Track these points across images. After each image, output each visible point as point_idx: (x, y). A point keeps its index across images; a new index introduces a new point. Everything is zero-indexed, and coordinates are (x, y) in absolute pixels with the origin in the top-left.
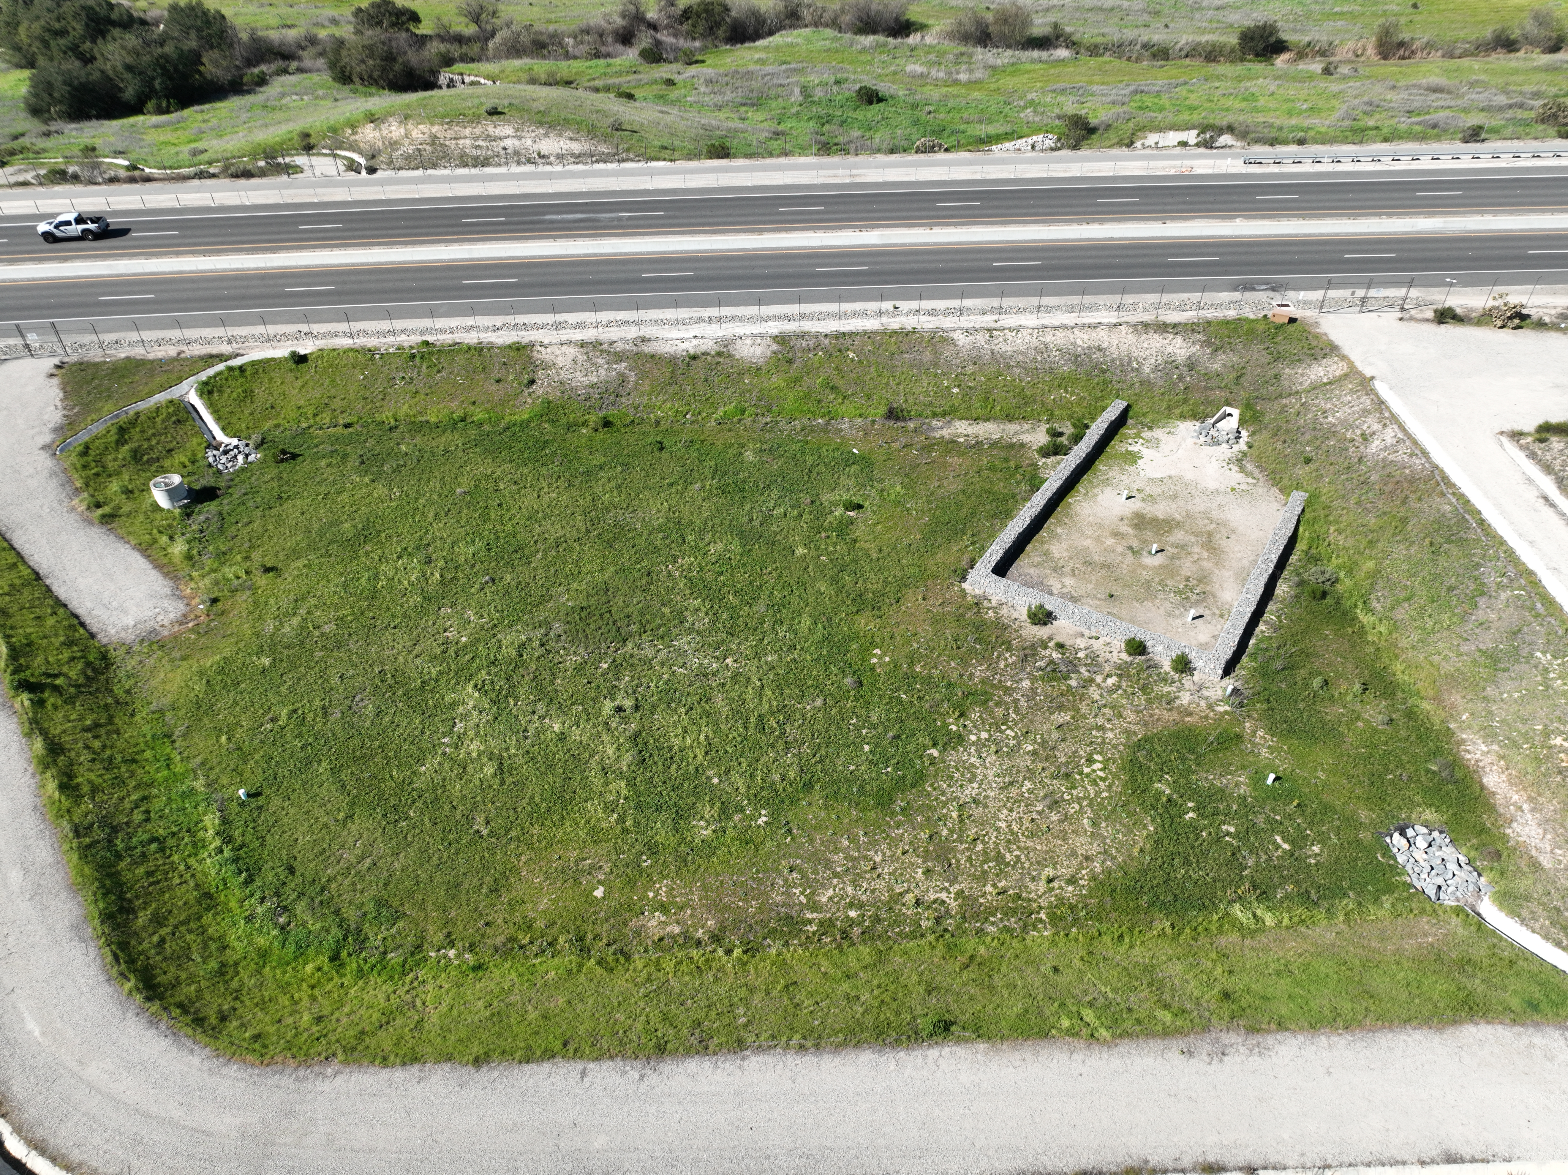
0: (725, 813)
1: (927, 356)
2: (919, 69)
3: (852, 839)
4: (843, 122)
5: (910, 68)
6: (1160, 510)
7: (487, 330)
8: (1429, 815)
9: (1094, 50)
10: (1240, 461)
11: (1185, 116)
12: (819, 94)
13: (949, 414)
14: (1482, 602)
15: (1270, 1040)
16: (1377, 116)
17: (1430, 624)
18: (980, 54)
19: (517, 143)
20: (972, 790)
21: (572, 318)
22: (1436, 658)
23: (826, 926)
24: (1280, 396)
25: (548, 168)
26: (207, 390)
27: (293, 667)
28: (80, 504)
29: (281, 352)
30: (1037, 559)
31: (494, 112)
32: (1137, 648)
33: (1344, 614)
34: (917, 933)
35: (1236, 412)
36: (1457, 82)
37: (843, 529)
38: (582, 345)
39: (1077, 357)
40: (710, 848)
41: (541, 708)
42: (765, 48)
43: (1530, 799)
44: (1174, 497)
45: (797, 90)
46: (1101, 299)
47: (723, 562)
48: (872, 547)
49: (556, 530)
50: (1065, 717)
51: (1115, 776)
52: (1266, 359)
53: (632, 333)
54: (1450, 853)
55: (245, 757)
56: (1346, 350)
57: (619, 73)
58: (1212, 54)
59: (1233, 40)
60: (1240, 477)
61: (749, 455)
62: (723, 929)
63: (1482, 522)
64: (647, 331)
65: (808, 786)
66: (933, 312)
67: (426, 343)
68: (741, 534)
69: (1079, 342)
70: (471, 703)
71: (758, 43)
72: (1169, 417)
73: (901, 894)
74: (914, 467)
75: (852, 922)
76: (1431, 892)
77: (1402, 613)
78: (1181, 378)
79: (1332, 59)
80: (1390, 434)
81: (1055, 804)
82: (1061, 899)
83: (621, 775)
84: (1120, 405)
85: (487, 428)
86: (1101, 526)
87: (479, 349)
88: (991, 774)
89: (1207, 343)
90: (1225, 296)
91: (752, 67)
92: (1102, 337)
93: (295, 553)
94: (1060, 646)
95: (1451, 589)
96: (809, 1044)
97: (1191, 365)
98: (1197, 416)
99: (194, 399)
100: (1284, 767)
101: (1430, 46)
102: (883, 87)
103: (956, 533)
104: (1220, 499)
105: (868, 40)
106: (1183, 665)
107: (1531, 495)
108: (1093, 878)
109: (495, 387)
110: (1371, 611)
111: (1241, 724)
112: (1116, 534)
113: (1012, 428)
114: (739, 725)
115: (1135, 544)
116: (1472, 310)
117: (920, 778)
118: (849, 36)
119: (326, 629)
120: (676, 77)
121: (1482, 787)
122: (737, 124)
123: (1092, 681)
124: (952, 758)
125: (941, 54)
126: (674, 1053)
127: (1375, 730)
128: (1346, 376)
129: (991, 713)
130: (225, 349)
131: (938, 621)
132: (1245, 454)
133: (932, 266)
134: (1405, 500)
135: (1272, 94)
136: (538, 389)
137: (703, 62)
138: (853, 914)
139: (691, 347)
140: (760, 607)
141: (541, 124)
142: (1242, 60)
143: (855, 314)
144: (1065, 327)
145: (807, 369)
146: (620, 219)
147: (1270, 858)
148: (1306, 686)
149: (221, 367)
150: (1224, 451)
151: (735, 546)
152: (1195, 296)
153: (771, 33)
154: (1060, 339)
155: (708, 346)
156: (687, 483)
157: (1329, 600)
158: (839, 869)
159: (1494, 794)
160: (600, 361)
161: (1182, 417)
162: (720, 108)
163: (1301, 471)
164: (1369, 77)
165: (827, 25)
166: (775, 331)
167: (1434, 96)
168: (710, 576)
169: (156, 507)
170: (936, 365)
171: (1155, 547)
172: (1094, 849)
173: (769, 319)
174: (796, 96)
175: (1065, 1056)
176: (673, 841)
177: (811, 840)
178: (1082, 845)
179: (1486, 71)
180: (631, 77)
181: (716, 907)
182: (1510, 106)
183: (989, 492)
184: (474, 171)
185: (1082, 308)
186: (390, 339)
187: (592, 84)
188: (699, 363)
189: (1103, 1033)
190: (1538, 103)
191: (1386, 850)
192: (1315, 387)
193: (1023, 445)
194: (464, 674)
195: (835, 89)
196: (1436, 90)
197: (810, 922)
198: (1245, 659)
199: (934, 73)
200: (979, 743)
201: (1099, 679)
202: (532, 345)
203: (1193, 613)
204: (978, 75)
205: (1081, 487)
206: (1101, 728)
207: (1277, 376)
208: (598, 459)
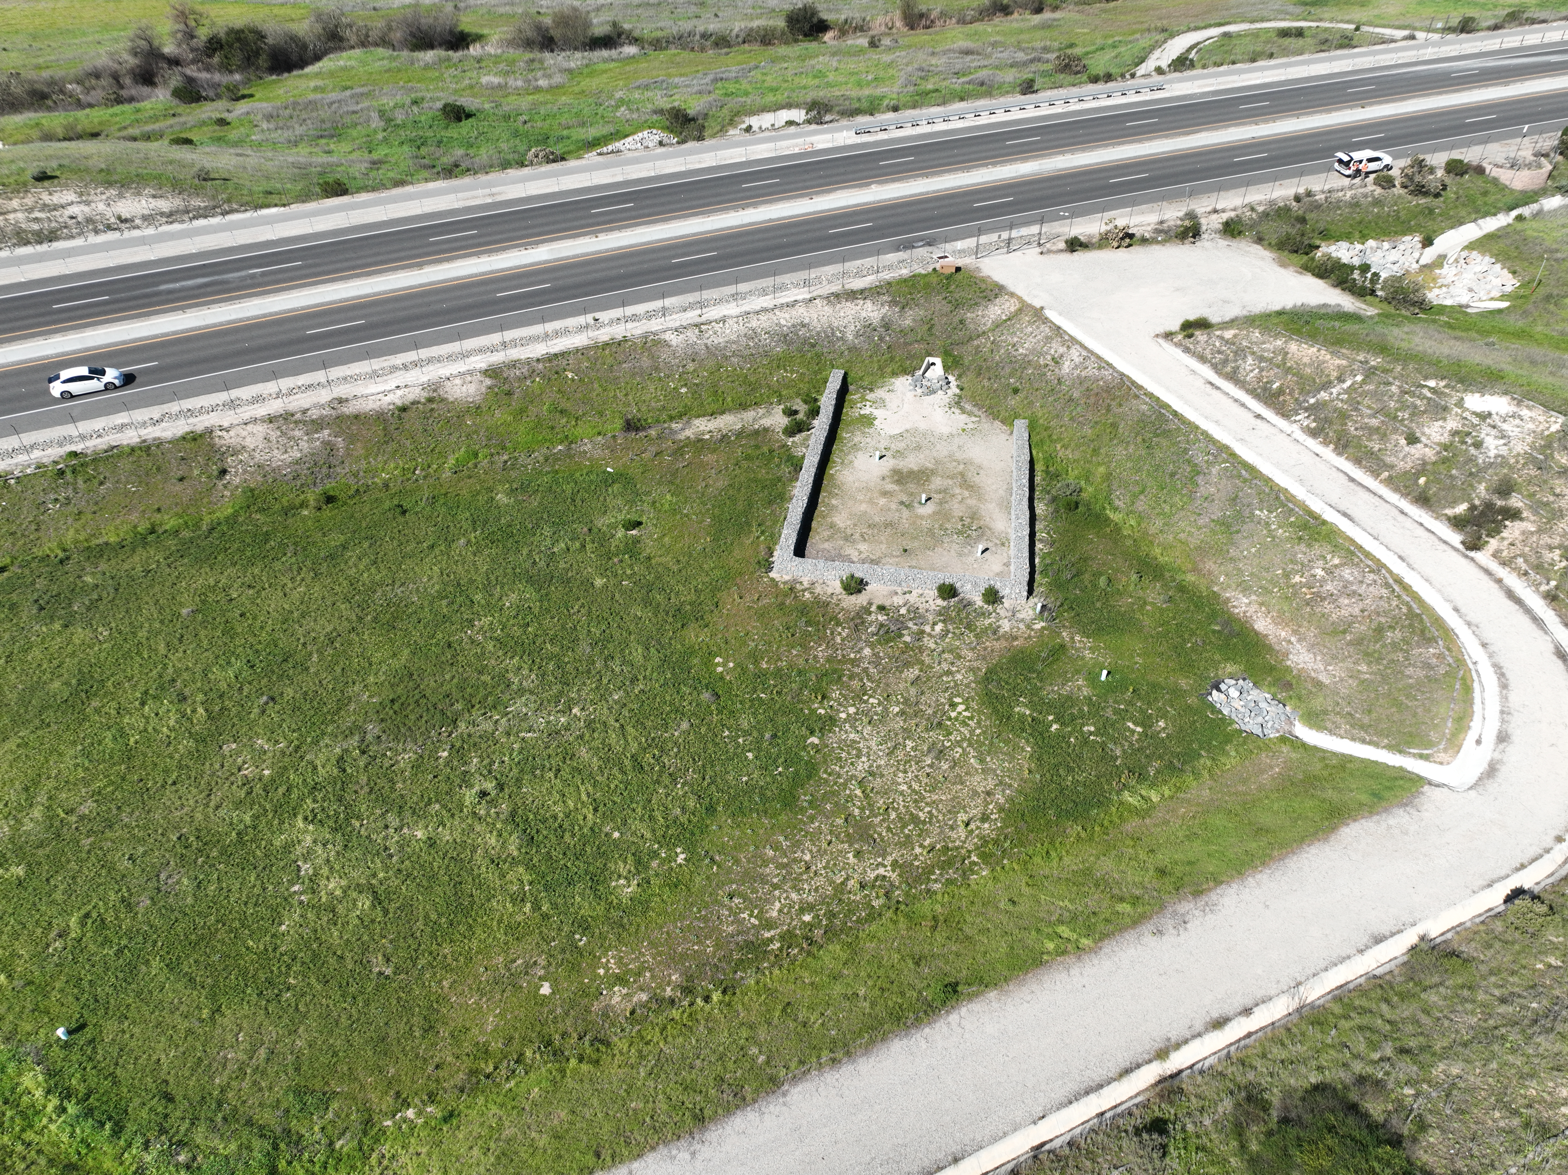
0: (640, 864)
1: (646, 362)
2: (496, 80)
3: (776, 847)
4: (440, 142)
5: (485, 80)
6: (912, 462)
7: (144, 424)
8: (1230, 668)
9: (658, 44)
10: (958, 403)
11: (770, 98)
12: (400, 117)
13: (685, 414)
14: (1200, 480)
15: (1213, 896)
16: (932, 80)
17: (1167, 508)
18: (550, 59)
19: (86, 209)
20: (862, 765)
21: (245, 393)
22: (1182, 536)
23: (788, 938)
24: (971, 339)
25: (136, 233)
27: (58, 866)
30: (826, 533)
31: (43, 177)
32: (948, 591)
33: (1098, 516)
34: (873, 915)
35: (938, 361)
36: (980, 43)
37: (632, 548)
38: (271, 419)
39: (785, 336)
40: (641, 904)
41: (393, 819)
42: (317, 75)
43: (1295, 632)
44: (918, 448)
45: (374, 115)
46: (786, 278)
47: (524, 612)
48: (667, 559)
49: (324, 627)
50: (913, 672)
51: (979, 712)
52: (947, 308)
53: (324, 396)
54: (1255, 694)
55: (43, 990)
56: (1011, 288)
57: (155, 118)
58: (766, 38)
59: (781, 23)
60: (964, 417)
61: (501, 498)
62: (690, 978)
63: (1175, 414)
64: (342, 391)
65: (711, 810)
66: (635, 318)
67: (74, 454)
68: (530, 580)
69: (783, 322)
70: (309, 839)
71: (308, 70)
72: (883, 376)
73: (843, 883)
74: (675, 474)
75: (811, 926)
76: (1257, 731)
77: (1141, 505)
78: (881, 339)
79: (871, 33)
80: (1075, 354)
81: (941, 754)
82: (982, 838)
83: (514, 862)
84: (840, 373)
85: (186, 534)
86: (868, 489)
87: (145, 448)
88: (873, 744)
89: (893, 303)
90: (892, 257)
91: (311, 96)
92: (801, 313)
94: (882, 608)
95: (1173, 475)
96: (839, 1055)
97: (887, 325)
98: (908, 371)
100: (1109, 662)
101: (943, 15)
102: (467, 102)
103: (743, 528)
104: (957, 441)
105: (429, 56)
106: (992, 596)
107: (1200, 383)
108: (1001, 809)
109: (179, 487)
110: (1116, 509)
111: (1059, 634)
112: (885, 494)
113: (749, 415)
114: (615, 771)
115: (905, 498)
116: (1090, 236)
117: (813, 767)
118: (405, 53)
119: (84, 810)
120: (228, 117)
121: (1257, 633)
122: (324, 159)
123: (923, 632)
124: (832, 740)
125: (512, 63)
126: (715, 1118)
127: (1162, 611)
128: (1020, 310)
129: (848, 687)
131: (762, 615)
132: (960, 397)
133: (614, 273)
134: (1108, 409)
135: (837, 69)
136: (234, 478)
137: (251, 96)
138: (807, 918)
139: (397, 398)
140: (584, 648)
141: (109, 184)
142: (796, 41)
143: (557, 334)
144: (765, 310)
145: (530, 398)
146: (253, 276)
147: (1131, 744)
148: (1095, 586)
150: (941, 398)
151: (530, 593)
152: (869, 262)
153: (317, 58)
154: (762, 322)
155: (415, 394)
156: (450, 543)
157: (1081, 509)
158: (775, 880)
159: (1266, 636)
160: (297, 433)
161: (894, 374)
162: (296, 144)
163: (1013, 401)
164: (909, 47)
165: (377, 45)
166: (483, 366)
167: (969, 58)
168: (517, 631)
170: (657, 369)
171: (924, 497)
172: (991, 784)
173: (468, 354)
174: (376, 123)
175: (1064, 975)
176: (600, 909)
177: (737, 862)
178: (981, 784)
179: (998, 33)
180: (172, 121)
181: (675, 960)
182: (1032, 61)
183: (756, 480)
184: (40, 248)
185: (776, 289)
186: (22, 458)
187: (124, 133)
188: (411, 414)
189: (1084, 941)
190: (1052, 56)
191: (1212, 707)
192: (998, 325)
193: (766, 430)
194: (285, 810)
195: (415, 109)
196: (968, 52)
197: (771, 940)
198: (1037, 577)
199: (511, 82)
200: (851, 720)
201: (928, 629)
202: (209, 431)
203: (981, 548)
204: (558, 79)
205: (835, 457)
206: (949, 673)
207: (961, 322)
208: (336, 539)
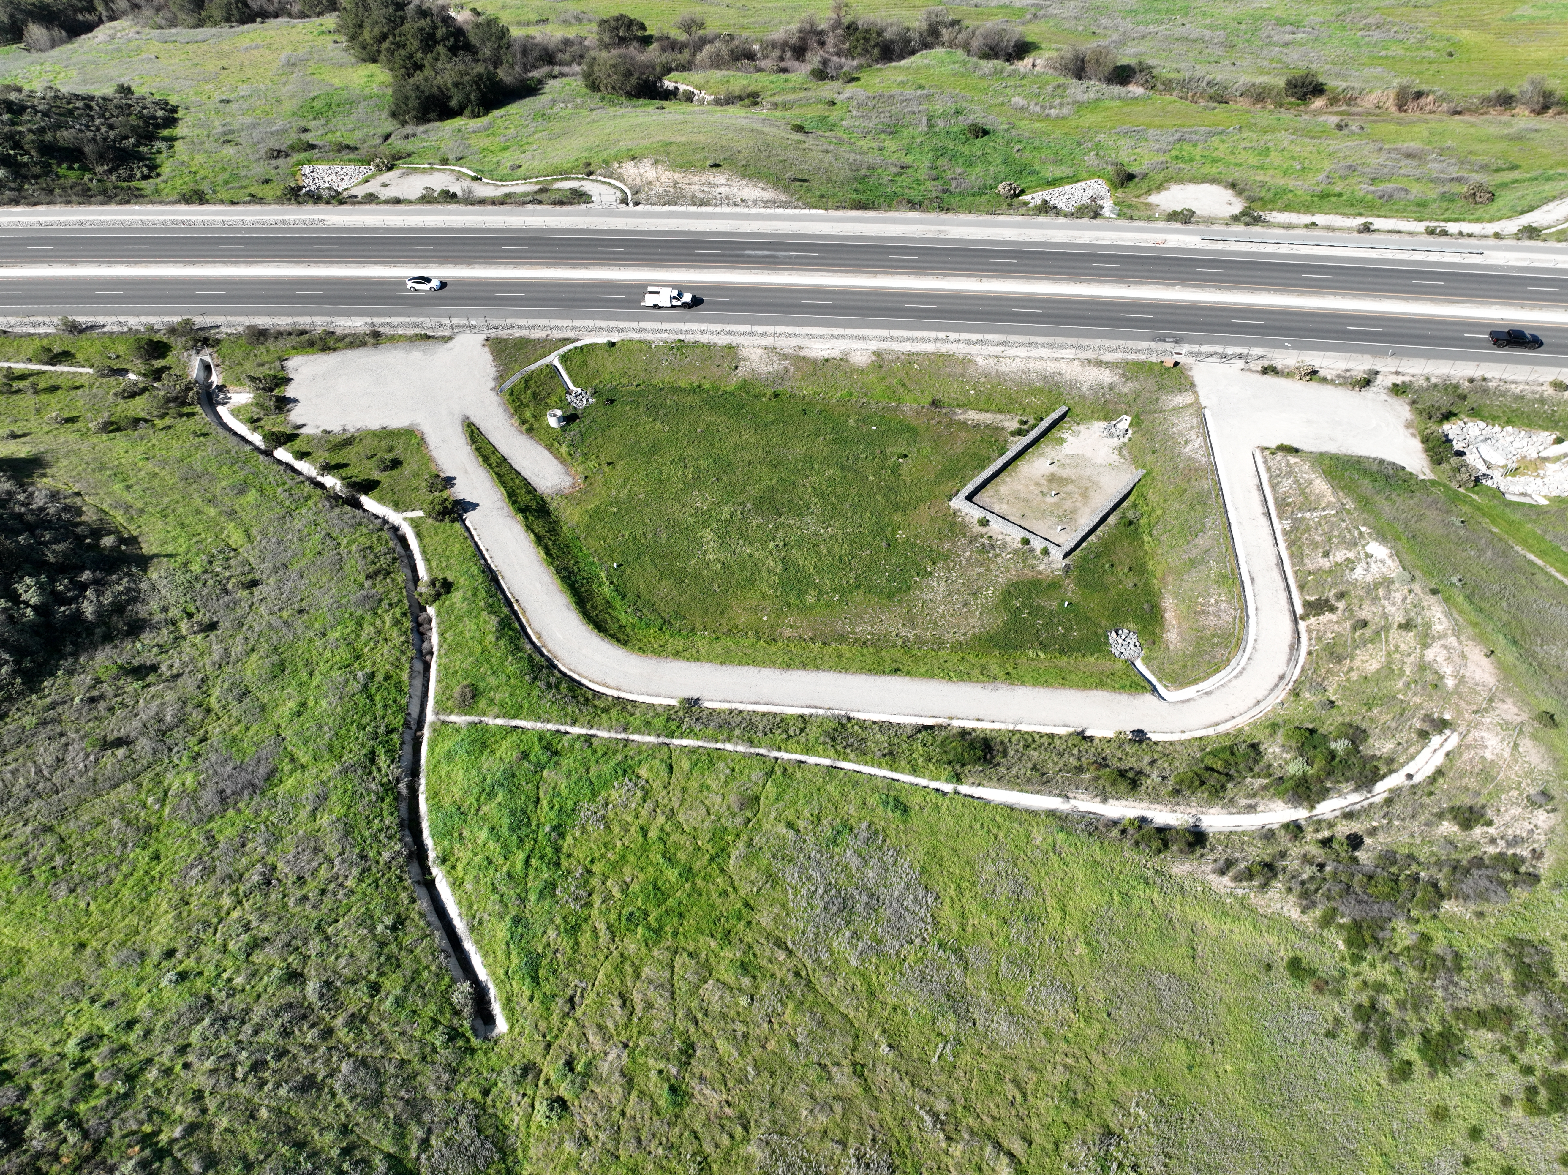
0: (820, 593)
1: (959, 370)
2: (1022, 101)
3: (874, 610)
4: (953, 157)
5: (1015, 99)
6: (1065, 473)
7: (712, 333)
10: (1121, 448)
11: (1206, 169)
12: (940, 125)
13: (965, 406)
14: (1200, 535)
16: (1348, 181)
17: (1174, 543)
18: (1074, 87)
19: (728, 190)
20: (930, 596)
21: (760, 329)
22: (1169, 560)
23: (857, 640)
24: (1155, 412)
25: (746, 211)
26: (564, 359)
28: (516, 421)
29: (602, 339)
30: (992, 493)
31: (715, 165)
32: (1026, 542)
33: (1137, 535)
34: (894, 645)
35: (1129, 419)
37: (895, 469)
38: (765, 348)
39: (1045, 377)
40: (812, 607)
41: (741, 543)
43: (1179, 623)
44: (1076, 466)
45: (924, 119)
46: (1069, 340)
47: (831, 480)
48: (908, 480)
49: (748, 457)
50: (982, 570)
51: (997, 597)
52: (1154, 388)
53: (794, 342)
54: (1133, 640)
55: (613, 551)
56: (1198, 388)
57: (794, 89)
59: (1282, 83)
60: (1117, 458)
61: (851, 422)
62: (815, 636)
64: (803, 342)
65: (858, 587)
66: (968, 342)
67: (680, 340)
68: (842, 466)
69: (1049, 369)
70: (710, 537)
71: (903, 62)
72: (1091, 418)
73: (890, 632)
74: (940, 437)
75: (868, 640)
76: (1117, 654)
77: (1164, 537)
78: (1103, 395)
81: (965, 604)
82: (957, 640)
83: (776, 574)
84: (1064, 409)
85: (711, 393)
86: (1031, 478)
87: (708, 346)
88: (941, 590)
89: (1124, 375)
90: (1145, 345)
91: (894, 91)
92: (1062, 367)
93: (620, 457)
94: (989, 537)
95: (1190, 528)
96: (843, 671)
97: (1111, 387)
98: (1107, 419)
99: (557, 363)
100: (1075, 600)
102: (990, 120)
103: (953, 476)
104: (1100, 470)
106: (1045, 552)
107: (1252, 484)
108: (974, 634)
109: (716, 369)
110: (1151, 535)
111: (1063, 580)
112: (1037, 484)
113: (1000, 417)
114: (830, 558)
115: (1045, 490)
116: (1286, 367)
117: (909, 588)
119: (640, 496)
120: (837, 99)
121: (1162, 617)
123: (1000, 555)
124: (925, 582)
125: (1044, 85)
126: (793, 668)
127: (1126, 589)
128: (1193, 404)
129: (948, 565)
130: (571, 335)
131: (933, 520)
132: (1125, 444)
133: (974, 308)
134: (1189, 480)
135: (1283, 149)
136: (740, 372)
138: (869, 637)
139: (826, 354)
140: (847, 506)
141: (744, 176)
143: (922, 339)
144: (1042, 359)
145: (890, 373)
146: (790, 257)
147: (1053, 635)
148: (1102, 566)
149: (571, 346)
150: (1114, 441)
151: (839, 473)
152: (1126, 344)
154: (1037, 366)
155: (836, 354)
156: (817, 436)
157: (1133, 527)
158: (866, 620)
159: (1166, 620)
160: (775, 358)
161: (1098, 419)
163: (1149, 458)
165: (959, 47)
166: (874, 348)
167: (1404, 162)
168: (824, 487)
169: (548, 426)
170: (963, 376)
171: (1054, 492)
172: (978, 624)
173: (872, 338)
174: (923, 127)
175: (936, 683)
176: (797, 602)
177: (856, 608)
178: (973, 622)
180: (803, 94)
182: (1455, 179)
183: (976, 454)
184: (700, 210)
185: (1056, 346)
186: (659, 336)
187: (772, 100)
188: (830, 364)
189: (954, 679)
191: (1107, 638)
192: (1174, 409)
193: (1003, 428)
194: (706, 524)
195: (954, 119)
197: (851, 638)
198: (1077, 551)
199: (1032, 106)
200: (939, 577)
201: (1004, 554)
202: (738, 346)
203: (1061, 527)
204: (1067, 110)
205: (1027, 456)
206: (997, 576)
207: (1157, 400)
208: (771, 417)
